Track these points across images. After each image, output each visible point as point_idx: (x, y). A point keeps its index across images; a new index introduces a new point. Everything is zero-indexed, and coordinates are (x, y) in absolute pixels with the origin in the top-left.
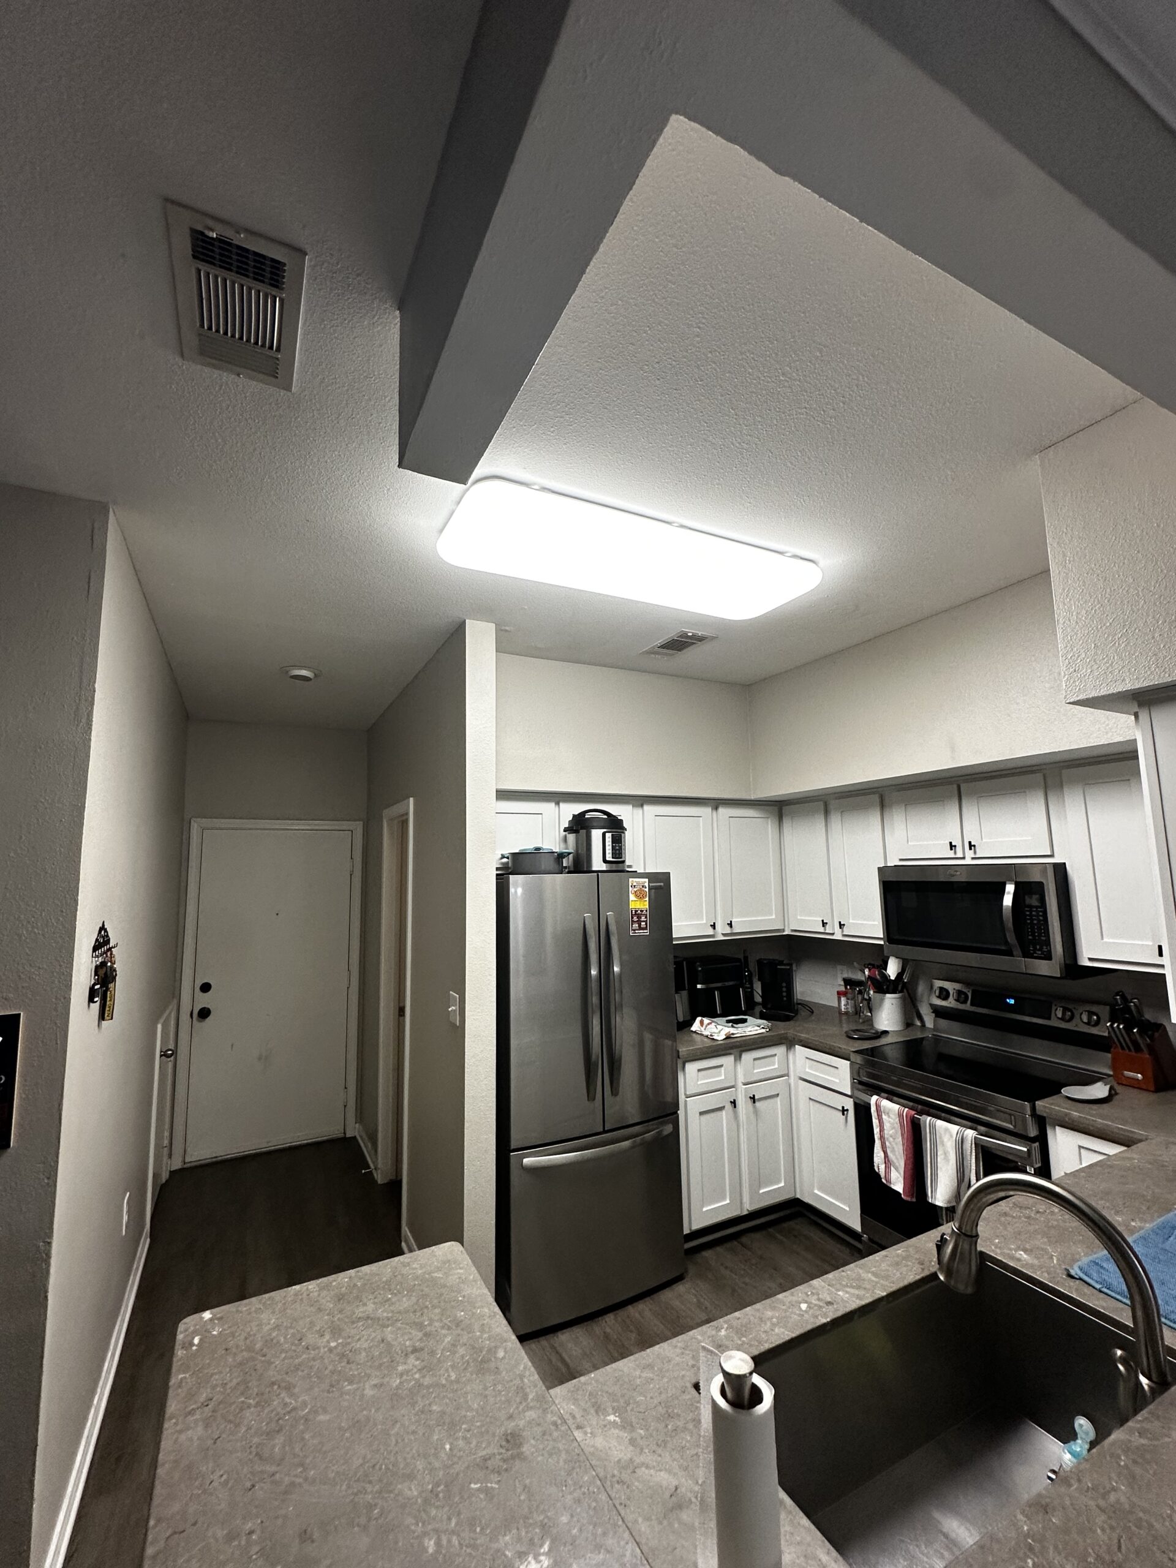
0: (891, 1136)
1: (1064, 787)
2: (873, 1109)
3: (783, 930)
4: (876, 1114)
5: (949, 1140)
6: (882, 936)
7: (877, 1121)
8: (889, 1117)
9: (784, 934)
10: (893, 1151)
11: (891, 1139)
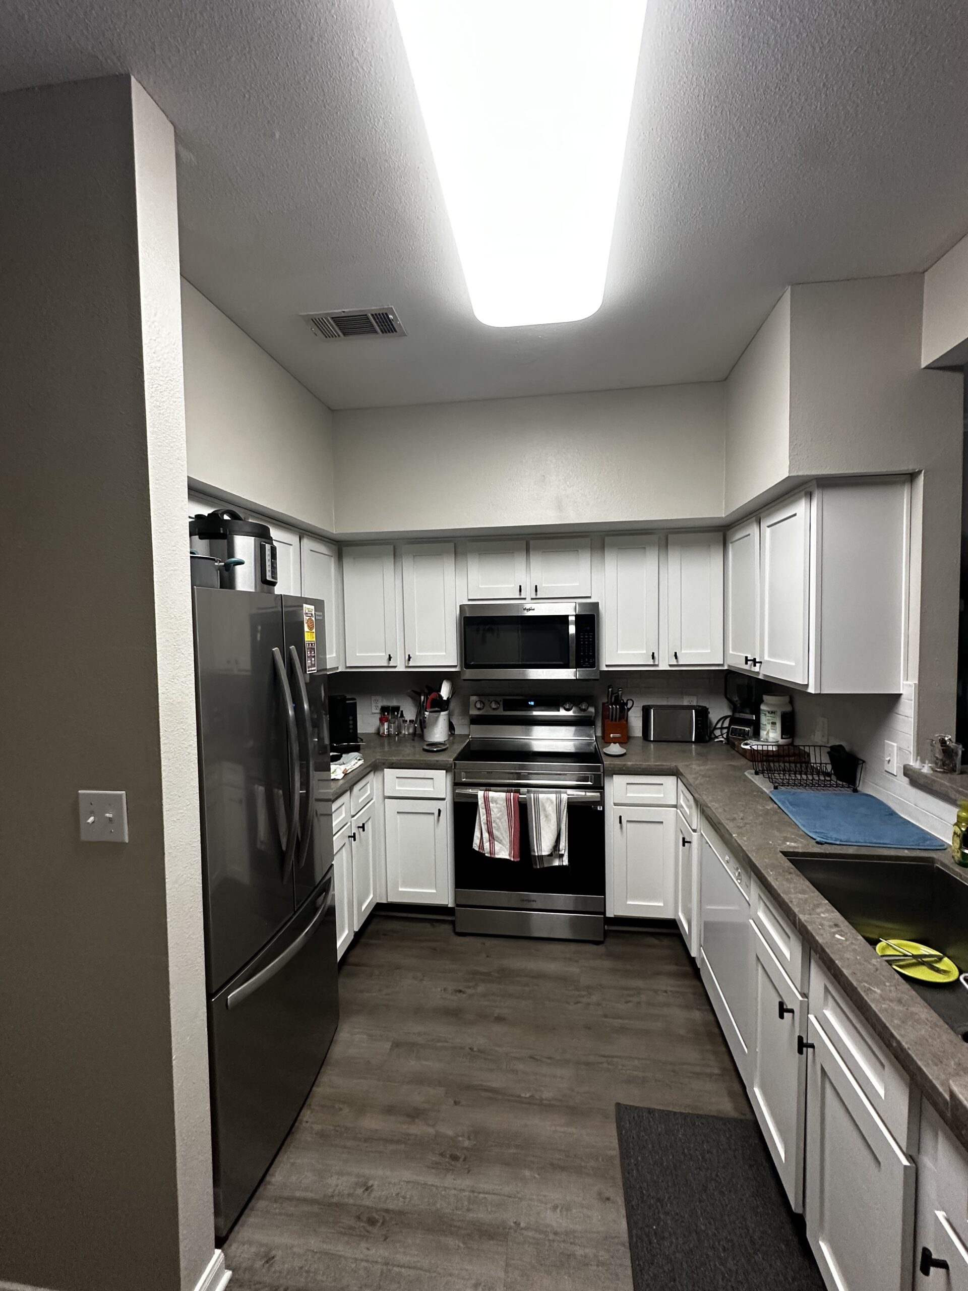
0: (498, 818)
1: (606, 549)
2: (481, 802)
3: (337, 668)
4: (483, 805)
5: (550, 805)
6: (455, 664)
7: (484, 810)
8: (497, 803)
9: (338, 671)
10: (498, 829)
11: (498, 820)
